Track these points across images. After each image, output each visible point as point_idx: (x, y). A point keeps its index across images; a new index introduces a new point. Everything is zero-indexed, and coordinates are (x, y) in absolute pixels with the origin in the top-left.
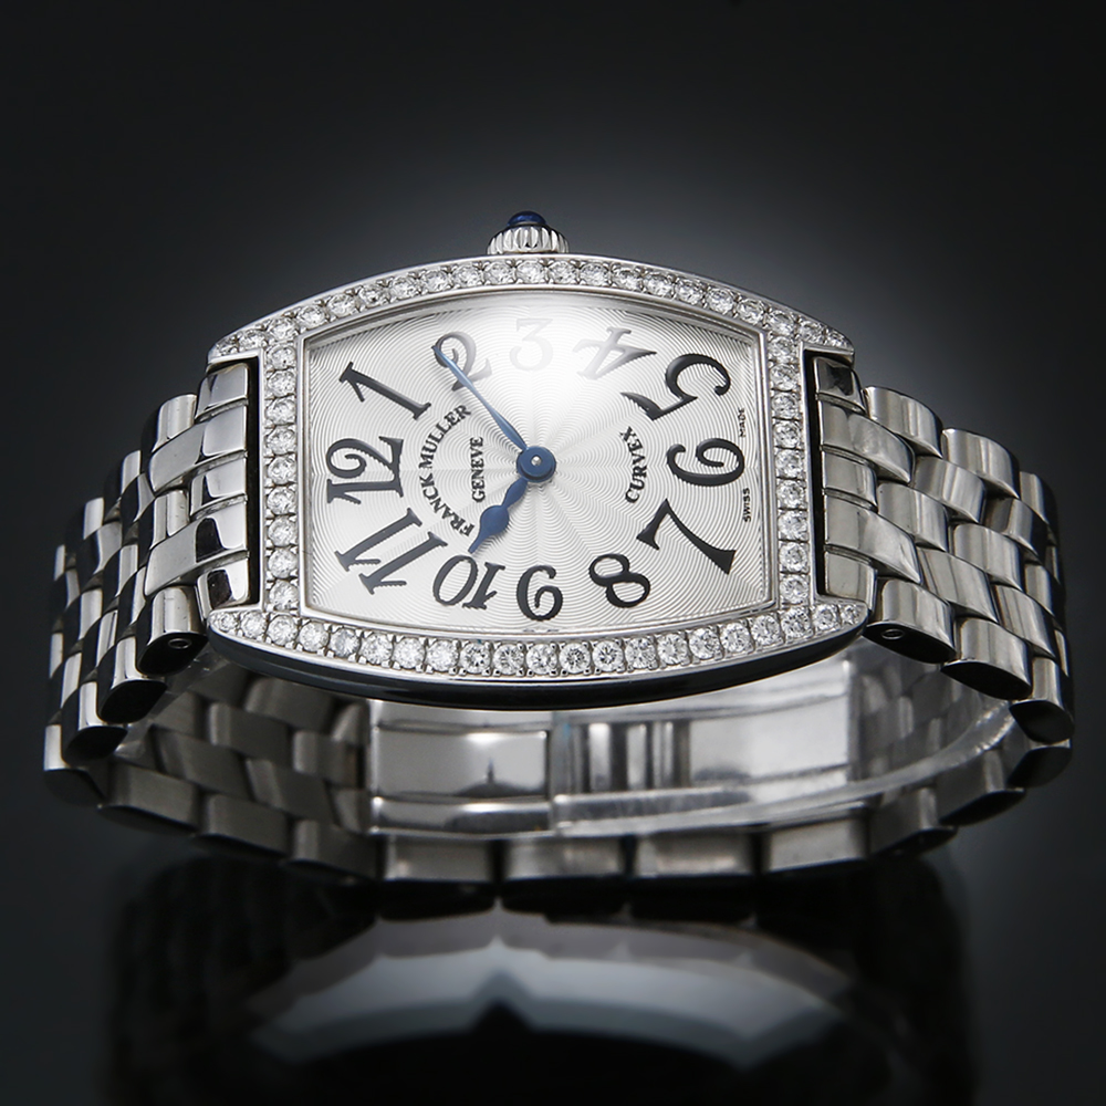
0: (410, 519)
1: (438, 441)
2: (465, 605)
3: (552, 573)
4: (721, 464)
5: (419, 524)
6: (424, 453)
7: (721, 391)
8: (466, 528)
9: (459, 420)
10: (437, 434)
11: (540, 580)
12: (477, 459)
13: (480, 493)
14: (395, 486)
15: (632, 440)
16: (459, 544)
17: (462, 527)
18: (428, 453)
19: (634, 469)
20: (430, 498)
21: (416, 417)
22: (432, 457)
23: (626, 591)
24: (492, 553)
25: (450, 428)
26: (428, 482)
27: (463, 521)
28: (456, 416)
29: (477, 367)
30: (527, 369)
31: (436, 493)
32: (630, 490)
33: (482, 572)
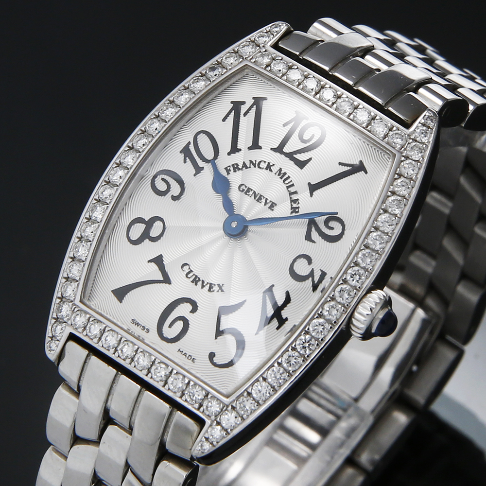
0: (255, 145)
1: (288, 187)
2: (189, 143)
3: (175, 198)
4: (170, 326)
5: (250, 148)
6: (286, 176)
7: (212, 356)
8: (230, 170)
9: (291, 205)
10: (292, 189)
11: (175, 189)
12: (263, 201)
13: (244, 190)
14: (279, 149)
15: (216, 288)
16: (225, 160)
17: (232, 168)
18: (285, 178)
19: (199, 278)
20: (260, 162)
21: (309, 184)
22: (281, 178)
23: (138, 230)
24: (208, 173)
25: (291, 198)
26: (269, 167)
27: (235, 171)
28: (295, 205)
29: (315, 235)
30: (295, 261)
31: (259, 167)
32: (189, 268)
33: (201, 163)
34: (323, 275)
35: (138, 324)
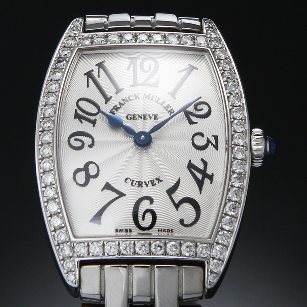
1: (157, 102)
2: (76, 110)
3: (91, 146)
4: (143, 219)
5: (117, 93)
7: (182, 221)
8: (113, 111)
9: (167, 110)
10: (160, 102)
11: (88, 141)
12: (148, 117)
13: (131, 118)
14: (135, 84)
15: (156, 182)
16: (106, 108)
18: (151, 97)
19: (141, 182)
20: (129, 98)
21: (169, 93)
22: (149, 99)
23: (81, 177)
24: (102, 122)
25: (164, 106)
26: (137, 97)
27: (117, 111)
28: (169, 109)
29: (194, 119)
30: (193, 139)
31: (130, 100)
32: (131, 180)
33: (93, 118)
34: (216, 138)
35: (121, 231)
